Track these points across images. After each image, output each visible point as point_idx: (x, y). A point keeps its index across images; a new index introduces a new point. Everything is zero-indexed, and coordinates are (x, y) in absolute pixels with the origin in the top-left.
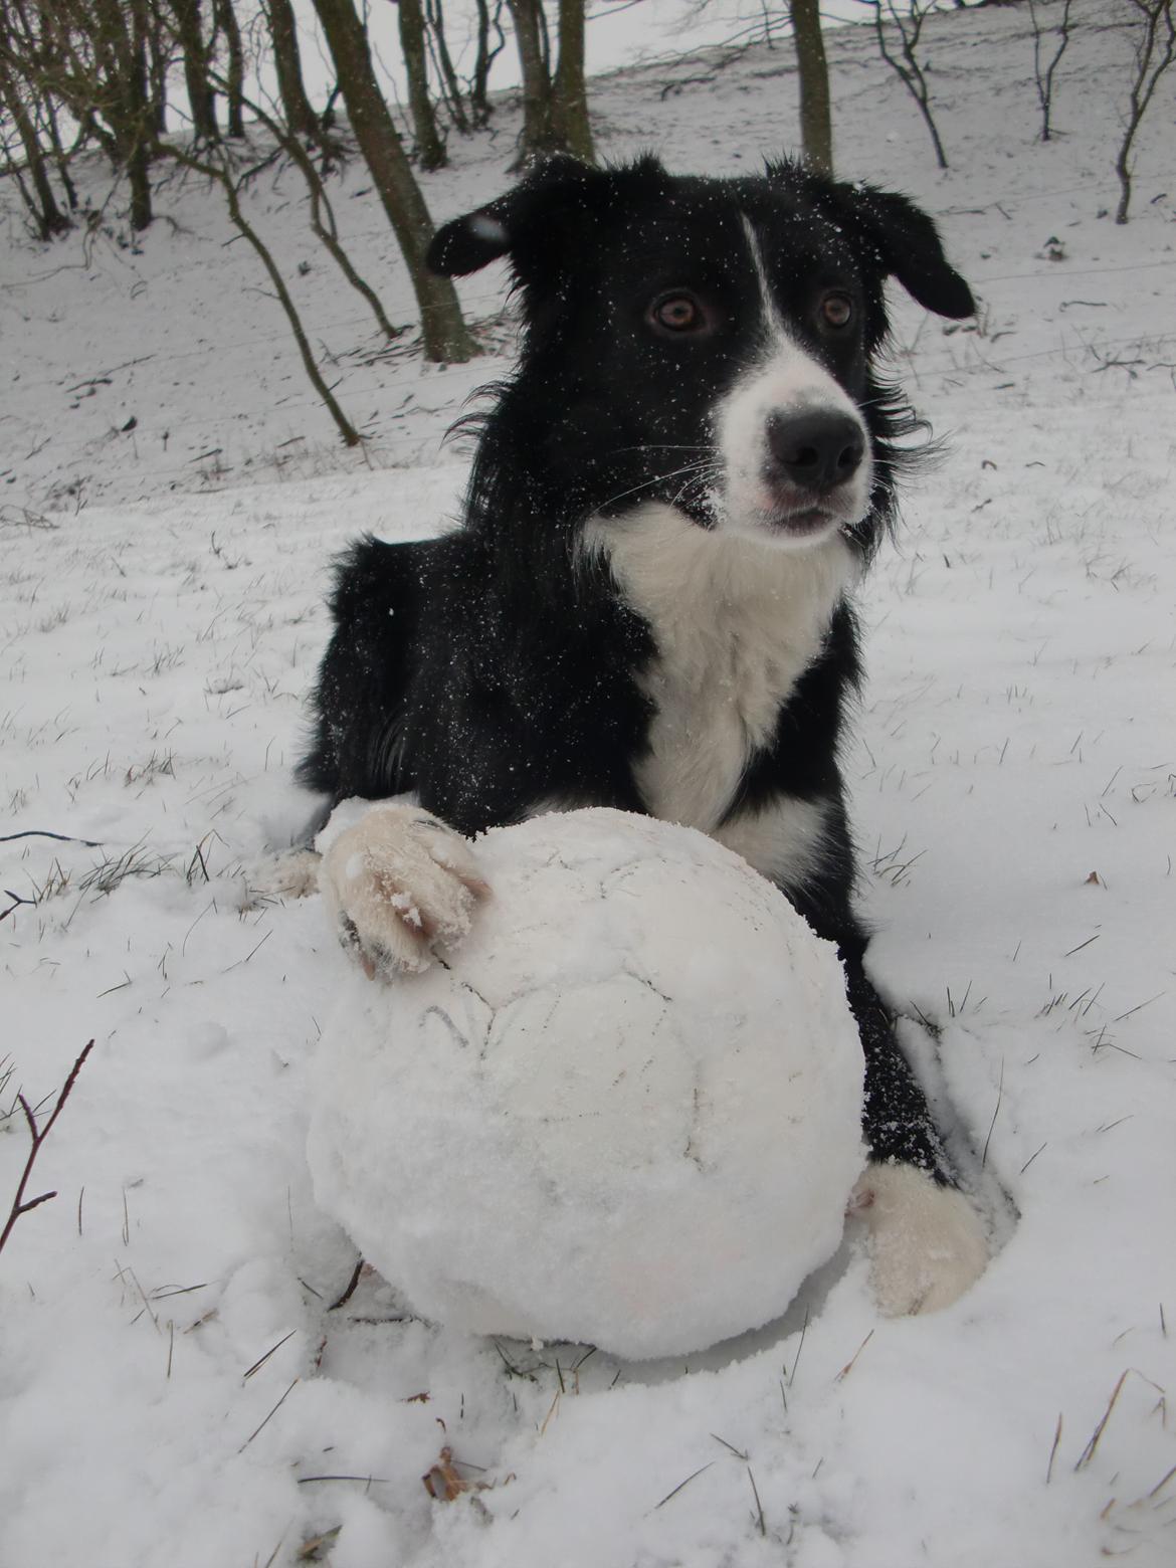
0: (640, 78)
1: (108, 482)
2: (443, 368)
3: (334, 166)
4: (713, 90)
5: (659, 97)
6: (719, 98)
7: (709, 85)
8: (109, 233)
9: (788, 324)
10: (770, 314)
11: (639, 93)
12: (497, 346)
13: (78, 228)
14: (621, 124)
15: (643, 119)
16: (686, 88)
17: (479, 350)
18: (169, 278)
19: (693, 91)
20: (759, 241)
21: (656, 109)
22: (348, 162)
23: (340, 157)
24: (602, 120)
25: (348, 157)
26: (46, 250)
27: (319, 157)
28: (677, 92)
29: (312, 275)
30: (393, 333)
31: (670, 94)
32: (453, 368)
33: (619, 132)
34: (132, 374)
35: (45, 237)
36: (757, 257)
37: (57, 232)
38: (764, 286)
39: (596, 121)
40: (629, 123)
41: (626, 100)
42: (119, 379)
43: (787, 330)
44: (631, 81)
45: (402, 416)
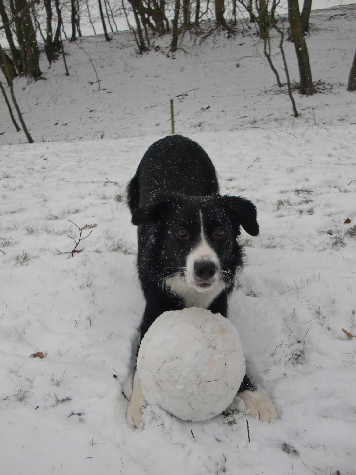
0: (319, 14)
1: (211, 123)
2: (307, 97)
3: (231, 36)
4: (346, 18)
5: (328, 20)
6: (348, 20)
7: (344, 16)
8: (163, 52)
9: (206, 237)
10: (202, 234)
11: (321, 18)
12: (321, 91)
13: (151, 51)
14: (320, 27)
15: (327, 26)
16: (336, 17)
17: (316, 92)
18: (191, 66)
19: (338, 18)
20: (203, 217)
21: (328, 23)
22: (236, 35)
23: (233, 34)
24: (314, 26)
25: (236, 33)
26: (141, 57)
27: (227, 33)
28: (334, 18)
29: (240, 67)
30: (281, 85)
31: (332, 18)
32: (310, 96)
33: (320, 29)
34: (195, 93)
35: (141, 53)
36: (201, 220)
37: (145, 52)
38: (202, 228)
39: (312, 26)
40: (323, 27)
41: (318, 20)
42: (191, 94)
43: (206, 239)
44: (316, 14)
45: (304, 110)
